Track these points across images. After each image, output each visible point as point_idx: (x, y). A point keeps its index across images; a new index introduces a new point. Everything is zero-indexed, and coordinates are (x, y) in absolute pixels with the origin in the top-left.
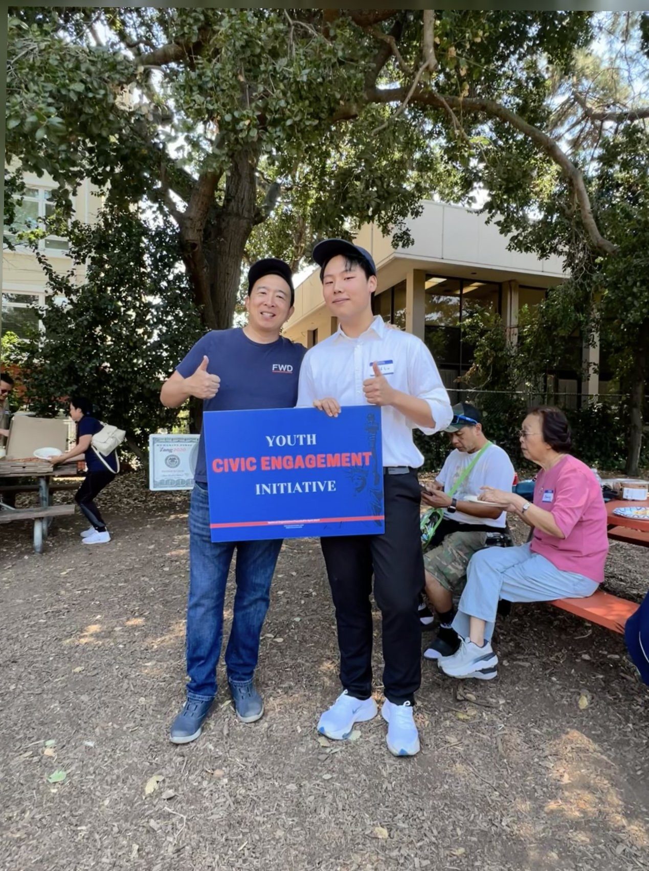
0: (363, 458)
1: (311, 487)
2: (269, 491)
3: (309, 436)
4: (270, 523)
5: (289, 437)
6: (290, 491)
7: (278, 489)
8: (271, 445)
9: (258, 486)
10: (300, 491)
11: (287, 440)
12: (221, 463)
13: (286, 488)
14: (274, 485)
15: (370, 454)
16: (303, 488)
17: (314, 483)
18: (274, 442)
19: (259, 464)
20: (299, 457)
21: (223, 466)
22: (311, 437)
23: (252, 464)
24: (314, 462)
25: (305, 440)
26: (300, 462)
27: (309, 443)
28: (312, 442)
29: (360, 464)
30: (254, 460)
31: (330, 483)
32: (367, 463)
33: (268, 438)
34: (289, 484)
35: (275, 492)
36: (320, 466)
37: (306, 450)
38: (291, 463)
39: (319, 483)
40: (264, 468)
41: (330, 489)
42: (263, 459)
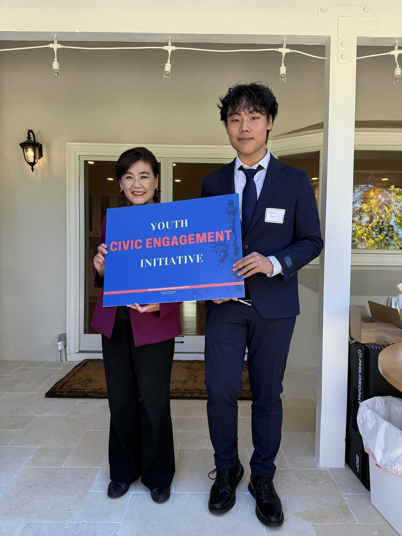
0: (225, 234)
1: (183, 260)
2: (150, 264)
3: (182, 221)
4: (149, 290)
5: (167, 223)
6: (166, 264)
7: (158, 262)
8: (154, 229)
9: (142, 261)
10: (174, 263)
11: (166, 225)
12: (116, 244)
13: (163, 262)
14: (155, 260)
15: (231, 231)
16: (177, 261)
17: (186, 257)
18: (156, 227)
19: (144, 244)
20: (175, 238)
21: (117, 246)
22: (184, 222)
23: (139, 244)
24: (185, 241)
25: (179, 224)
26: (175, 241)
27: (182, 226)
28: (184, 225)
29: (222, 239)
30: (141, 241)
31: (198, 256)
32: (228, 239)
33: (152, 224)
34: (166, 259)
35: (155, 265)
36: (190, 243)
37: (181, 231)
38: (168, 242)
39: (190, 257)
40: (147, 247)
41: (198, 261)
42: (147, 240)
